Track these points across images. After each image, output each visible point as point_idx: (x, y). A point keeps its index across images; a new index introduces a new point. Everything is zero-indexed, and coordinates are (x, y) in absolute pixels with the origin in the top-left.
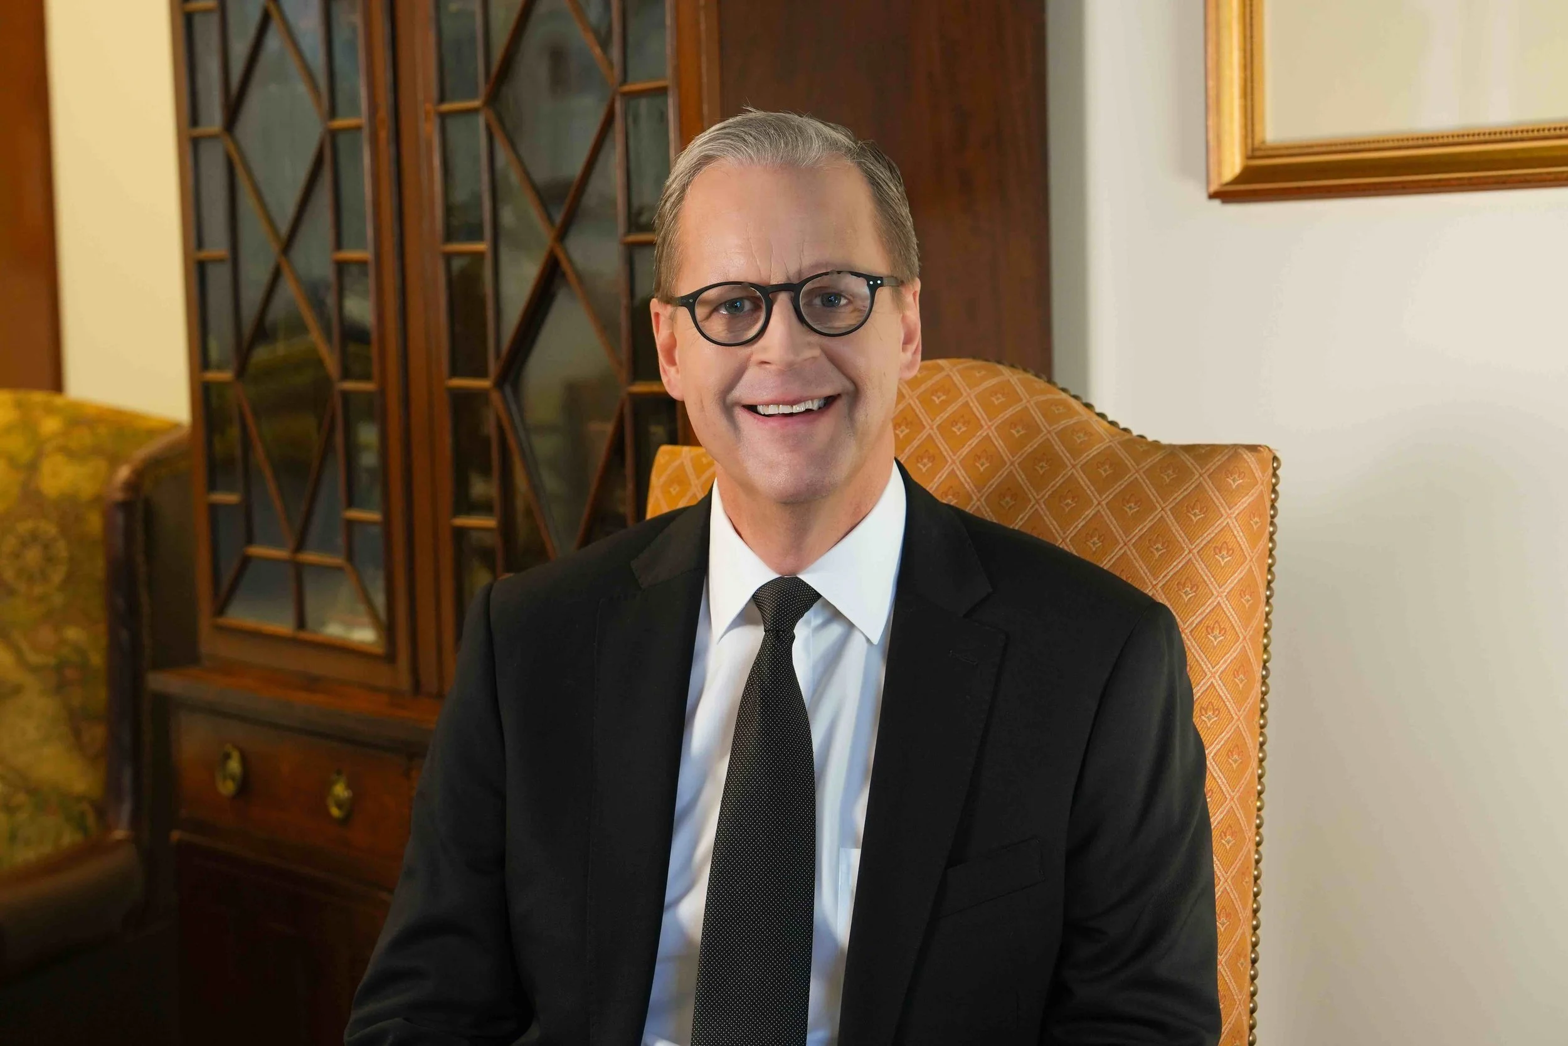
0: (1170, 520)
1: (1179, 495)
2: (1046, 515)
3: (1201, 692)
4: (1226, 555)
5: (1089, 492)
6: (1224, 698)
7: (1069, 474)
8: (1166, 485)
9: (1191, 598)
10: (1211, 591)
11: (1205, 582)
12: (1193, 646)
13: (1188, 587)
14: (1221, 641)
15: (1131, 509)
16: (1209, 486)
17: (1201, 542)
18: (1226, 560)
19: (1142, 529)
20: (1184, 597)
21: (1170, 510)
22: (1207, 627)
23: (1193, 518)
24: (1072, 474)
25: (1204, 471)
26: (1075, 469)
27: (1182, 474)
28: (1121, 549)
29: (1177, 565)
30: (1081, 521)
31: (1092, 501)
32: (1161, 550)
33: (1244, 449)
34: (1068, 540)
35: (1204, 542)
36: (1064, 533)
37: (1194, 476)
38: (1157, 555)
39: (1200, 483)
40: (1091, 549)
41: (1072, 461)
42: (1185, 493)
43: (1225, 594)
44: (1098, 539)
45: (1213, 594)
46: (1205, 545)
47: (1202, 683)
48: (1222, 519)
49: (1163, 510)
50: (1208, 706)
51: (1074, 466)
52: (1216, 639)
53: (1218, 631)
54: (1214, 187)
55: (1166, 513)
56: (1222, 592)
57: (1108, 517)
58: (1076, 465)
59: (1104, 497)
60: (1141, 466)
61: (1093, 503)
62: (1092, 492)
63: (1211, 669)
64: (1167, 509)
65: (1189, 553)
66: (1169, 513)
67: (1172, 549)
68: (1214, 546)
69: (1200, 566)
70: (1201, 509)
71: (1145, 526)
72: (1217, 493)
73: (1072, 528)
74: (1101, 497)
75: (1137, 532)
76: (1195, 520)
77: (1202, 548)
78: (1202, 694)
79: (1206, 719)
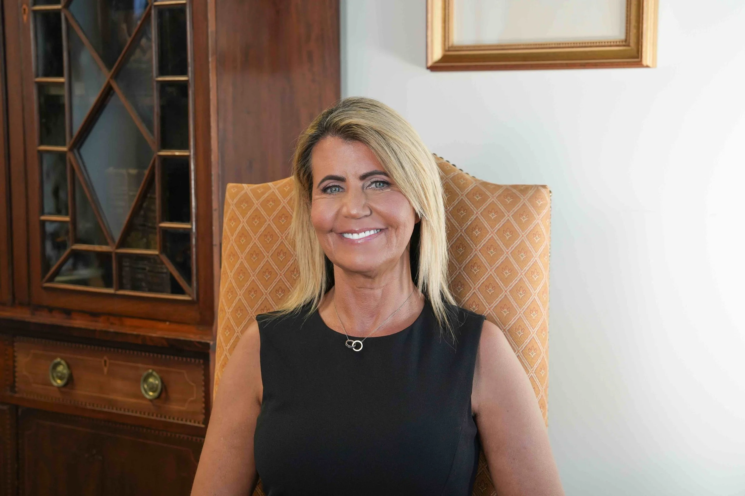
0: (513, 221)
1: (516, 209)
2: (451, 218)
3: (530, 303)
4: (538, 238)
5: (471, 208)
6: (539, 305)
7: (461, 198)
8: (508, 204)
9: (524, 258)
10: (533, 255)
11: (530, 250)
12: (526, 281)
13: (522, 253)
14: (538, 278)
15: (493, 216)
16: (528, 204)
17: (528, 231)
18: (538, 240)
19: (499, 225)
20: (521, 257)
21: (512, 216)
22: (532, 271)
23: (523, 220)
24: (462, 199)
25: (525, 197)
26: (463, 196)
27: (515, 199)
28: (490, 235)
29: (517, 242)
30: (469, 222)
31: (473, 212)
32: (509, 235)
33: (541, 187)
34: (463, 231)
35: (529, 231)
36: (461, 227)
37: (521, 200)
38: (508, 238)
39: (524, 203)
40: (475, 235)
41: (461, 193)
42: (518, 208)
43: (538, 256)
44: (478, 230)
45: (533, 256)
46: (529, 233)
47: (530, 298)
48: (536, 220)
49: (509, 216)
50: (533, 309)
51: (462, 195)
52: (535, 277)
53: (536, 273)
54: (430, 64)
55: (510, 218)
56: (537, 255)
57: (482, 220)
58: (463, 194)
59: (479, 210)
60: (494, 195)
61: (474, 213)
62: (473, 208)
63: (534, 291)
64: (510, 216)
65: (522, 237)
66: (511, 218)
67: (514, 234)
68: (533, 233)
69: (528, 243)
70: (526, 216)
71: (501, 224)
72: (532, 208)
73: (465, 225)
74: (477, 210)
75: (497, 227)
76: (524, 221)
77: (528, 234)
78: (530, 304)
79: (532, 315)
